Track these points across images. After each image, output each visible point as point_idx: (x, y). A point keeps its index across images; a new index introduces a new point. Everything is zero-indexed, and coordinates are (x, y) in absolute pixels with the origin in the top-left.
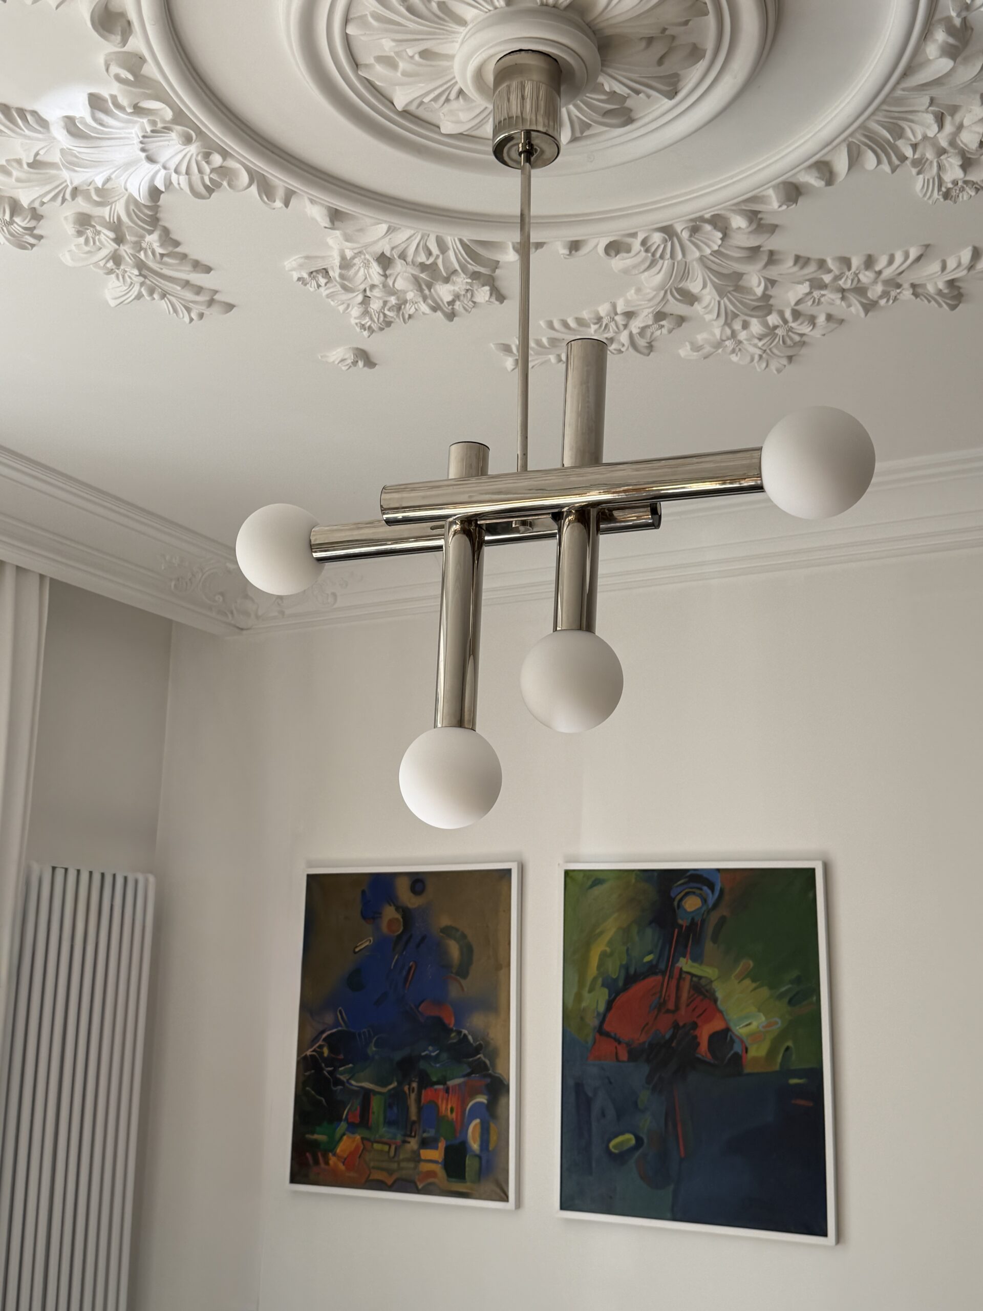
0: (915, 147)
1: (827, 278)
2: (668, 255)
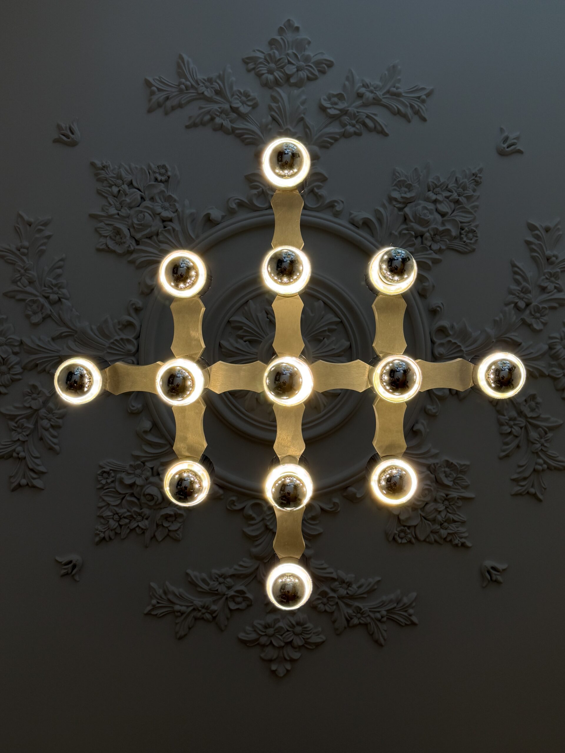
0: (152, 468)
2: (112, 346)
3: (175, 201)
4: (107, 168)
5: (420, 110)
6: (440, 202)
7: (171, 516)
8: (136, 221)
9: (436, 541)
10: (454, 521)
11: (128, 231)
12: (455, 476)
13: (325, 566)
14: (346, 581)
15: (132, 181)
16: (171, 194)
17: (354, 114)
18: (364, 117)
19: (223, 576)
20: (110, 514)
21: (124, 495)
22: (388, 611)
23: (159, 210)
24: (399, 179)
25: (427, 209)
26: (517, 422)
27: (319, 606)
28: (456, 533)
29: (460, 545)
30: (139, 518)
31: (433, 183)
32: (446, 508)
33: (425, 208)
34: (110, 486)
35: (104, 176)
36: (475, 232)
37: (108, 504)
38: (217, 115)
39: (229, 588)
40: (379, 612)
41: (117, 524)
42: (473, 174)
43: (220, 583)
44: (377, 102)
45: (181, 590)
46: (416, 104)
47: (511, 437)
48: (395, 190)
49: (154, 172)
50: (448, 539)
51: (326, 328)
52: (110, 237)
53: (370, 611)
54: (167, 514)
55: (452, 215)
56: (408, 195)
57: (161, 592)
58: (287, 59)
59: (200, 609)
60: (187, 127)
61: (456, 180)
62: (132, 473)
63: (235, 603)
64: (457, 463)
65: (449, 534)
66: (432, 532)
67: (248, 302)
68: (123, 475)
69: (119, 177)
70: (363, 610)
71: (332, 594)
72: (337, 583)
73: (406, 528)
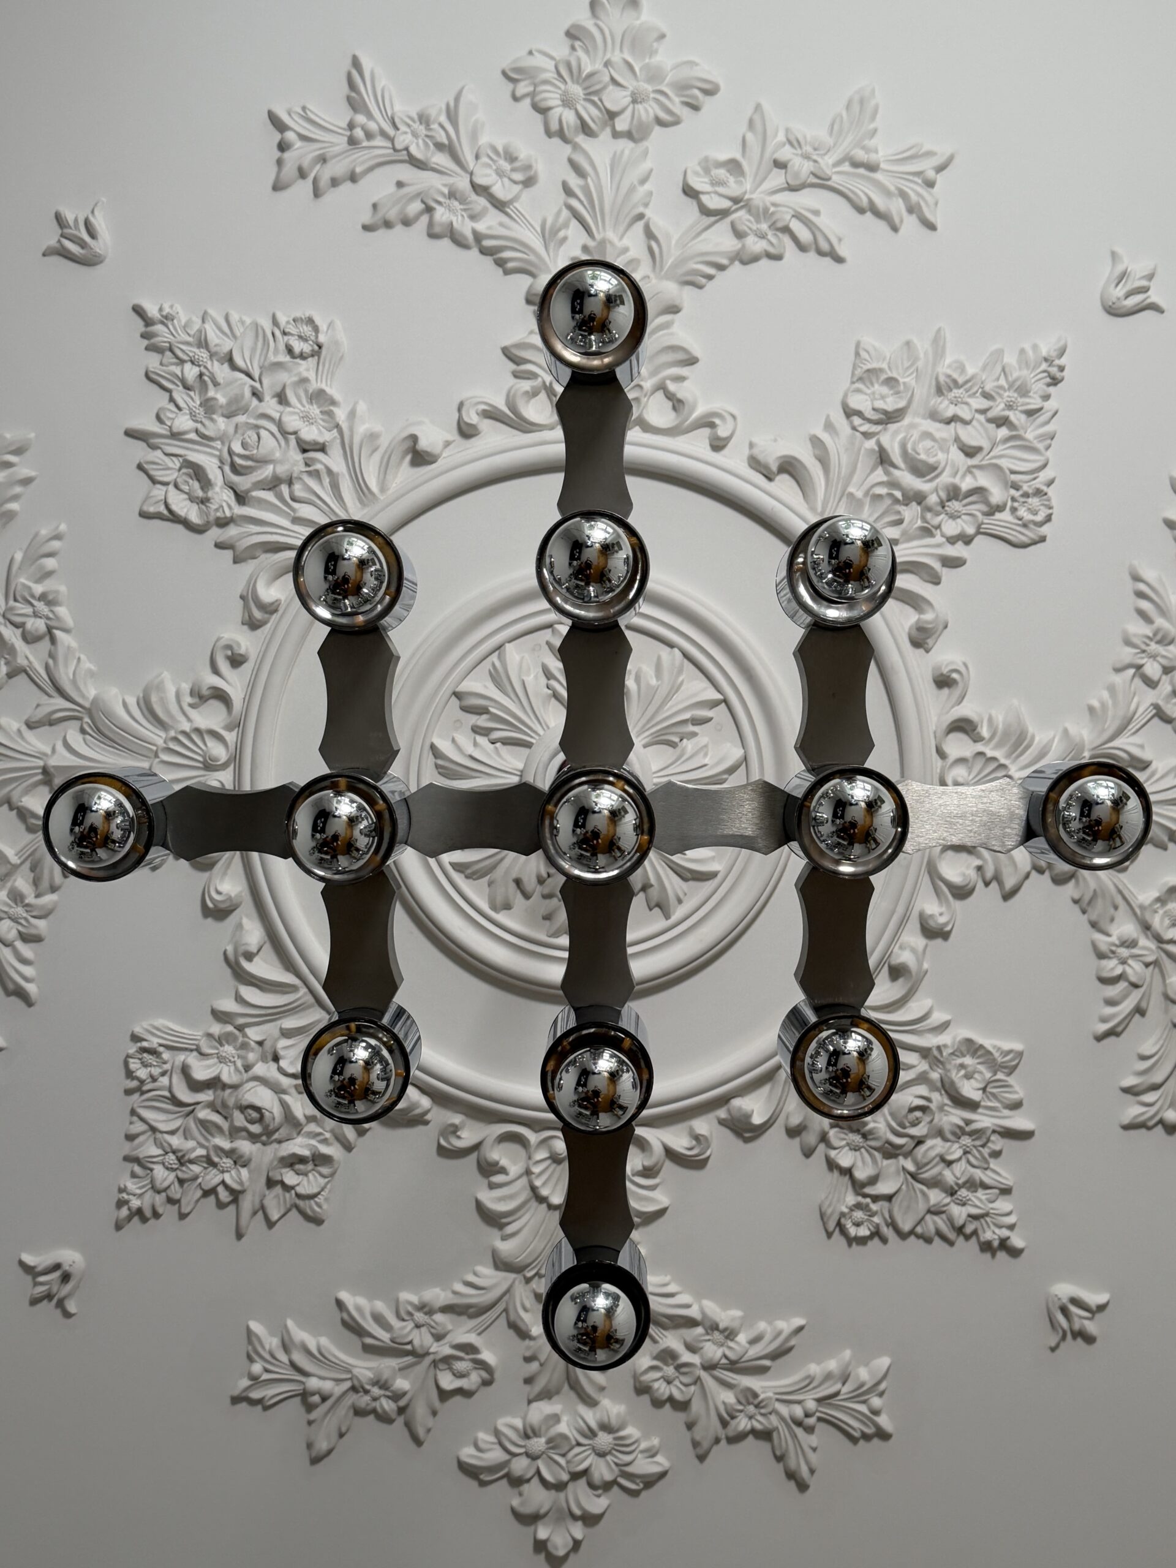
0: (260, 1043)
2: (172, 745)
3: (333, 402)
4: (173, 320)
5: (922, 204)
6: (966, 423)
7: (302, 1160)
8: (237, 448)
9: (940, 1234)
10: (985, 1186)
11: (218, 472)
12: (988, 1075)
13: (672, 1288)
14: (722, 1326)
15: (231, 352)
16: (323, 386)
17: (766, 210)
18: (788, 217)
19: (426, 1309)
20: (160, 1152)
21: (191, 1108)
22: (819, 1401)
23: (292, 422)
24: (869, 366)
25: (934, 439)
26: (1135, 951)
27: (656, 1385)
28: (987, 1214)
29: (996, 1244)
30: (227, 1162)
31: (949, 376)
32: (966, 1153)
33: (927, 435)
34: (156, 1084)
35: (166, 340)
36: (1045, 497)
37: (153, 1129)
38: (439, 203)
39: (438, 1337)
40: (799, 1402)
41: (172, 1176)
42: (1046, 360)
43: (418, 1326)
44: (821, 182)
45: (324, 1341)
46: (915, 190)
47: (1122, 985)
48: (858, 391)
49: (284, 333)
50: (969, 1229)
51: (687, 716)
52: (176, 486)
53: (777, 1400)
54: (294, 1155)
55: (992, 454)
56: (891, 404)
57: (272, 1342)
58: (608, 74)
59: (368, 1387)
60: (366, 228)
61: (1003, 370)
62: (212, 1054)
63: (454, 1375)
64: (994, 1047)
65: (969, 1216)
66: (929, 1211)
67: (502, 648)
68: (192, 1059)
69: (202, 343)
70: (762, 1396)
71: (686, 1357)
72: (700, 1330)
73: (868, 1200)
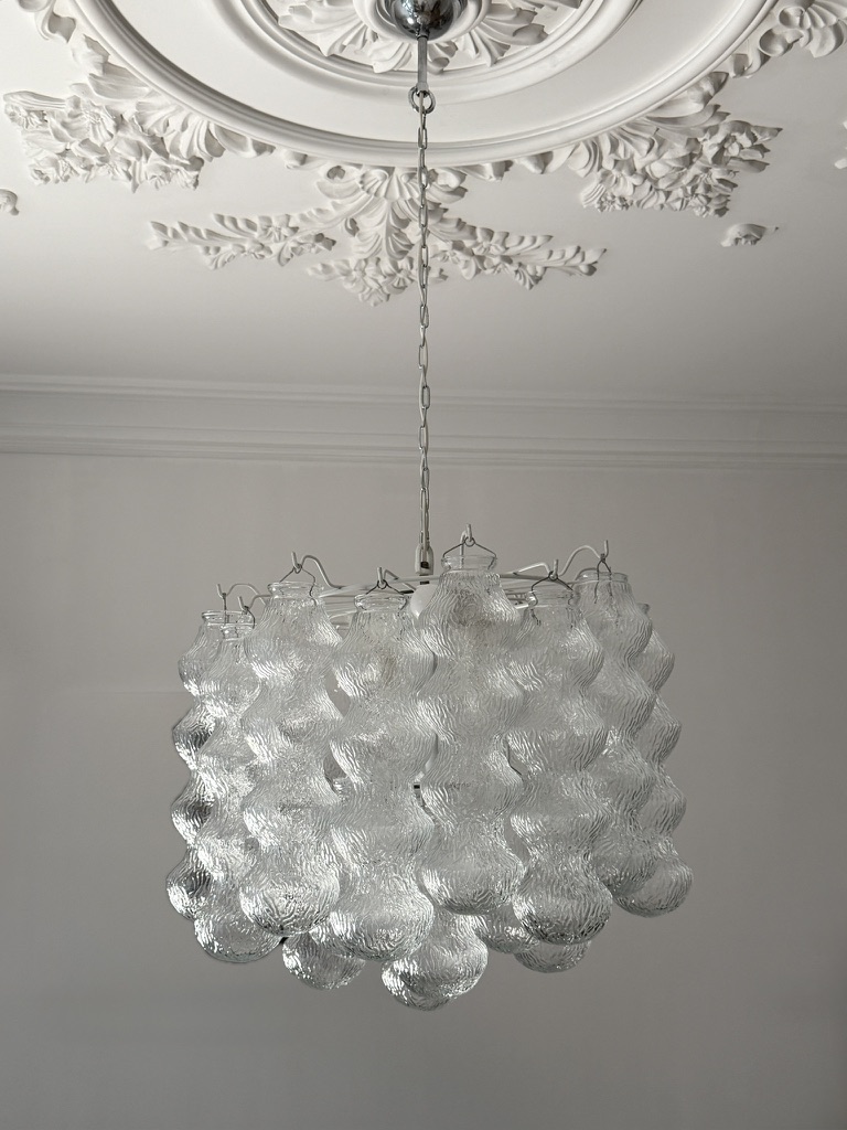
1: (468, 243)
